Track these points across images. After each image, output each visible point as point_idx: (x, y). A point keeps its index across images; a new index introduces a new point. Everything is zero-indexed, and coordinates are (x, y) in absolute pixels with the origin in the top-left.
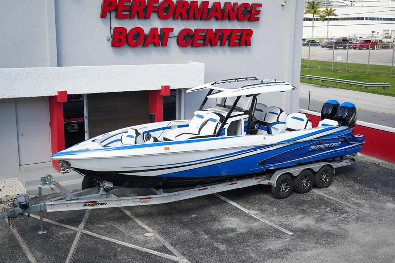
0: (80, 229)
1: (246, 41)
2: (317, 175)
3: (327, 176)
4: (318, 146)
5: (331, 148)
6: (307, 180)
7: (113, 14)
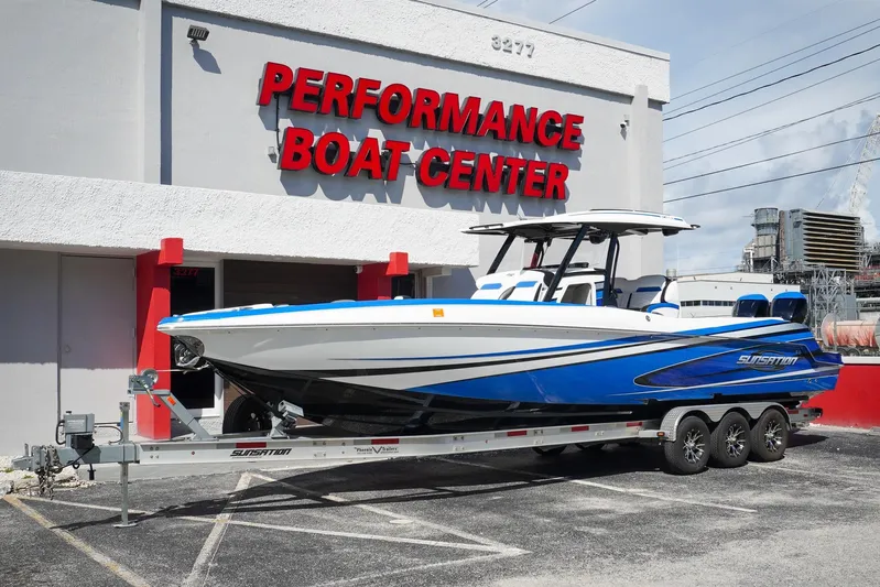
0: (222, 520)
1: (556, 188)
2: (756, 426)
3: (775, 434)
4: (755, 358)
5: (779, 367)
6: (738, 438)
7: (283, 101)
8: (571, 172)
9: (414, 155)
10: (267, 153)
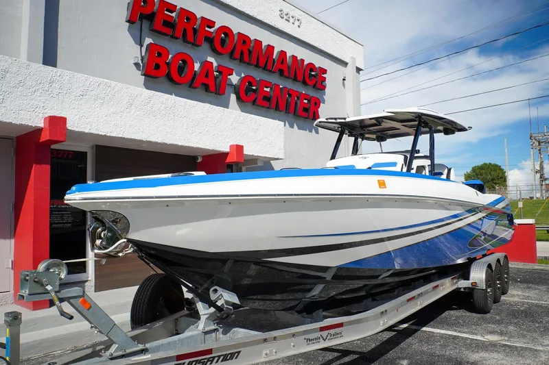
1: (314, 112)
7: (146, 24)
8: (321, 104)
9: (234, 79)
10: (133, 62)
